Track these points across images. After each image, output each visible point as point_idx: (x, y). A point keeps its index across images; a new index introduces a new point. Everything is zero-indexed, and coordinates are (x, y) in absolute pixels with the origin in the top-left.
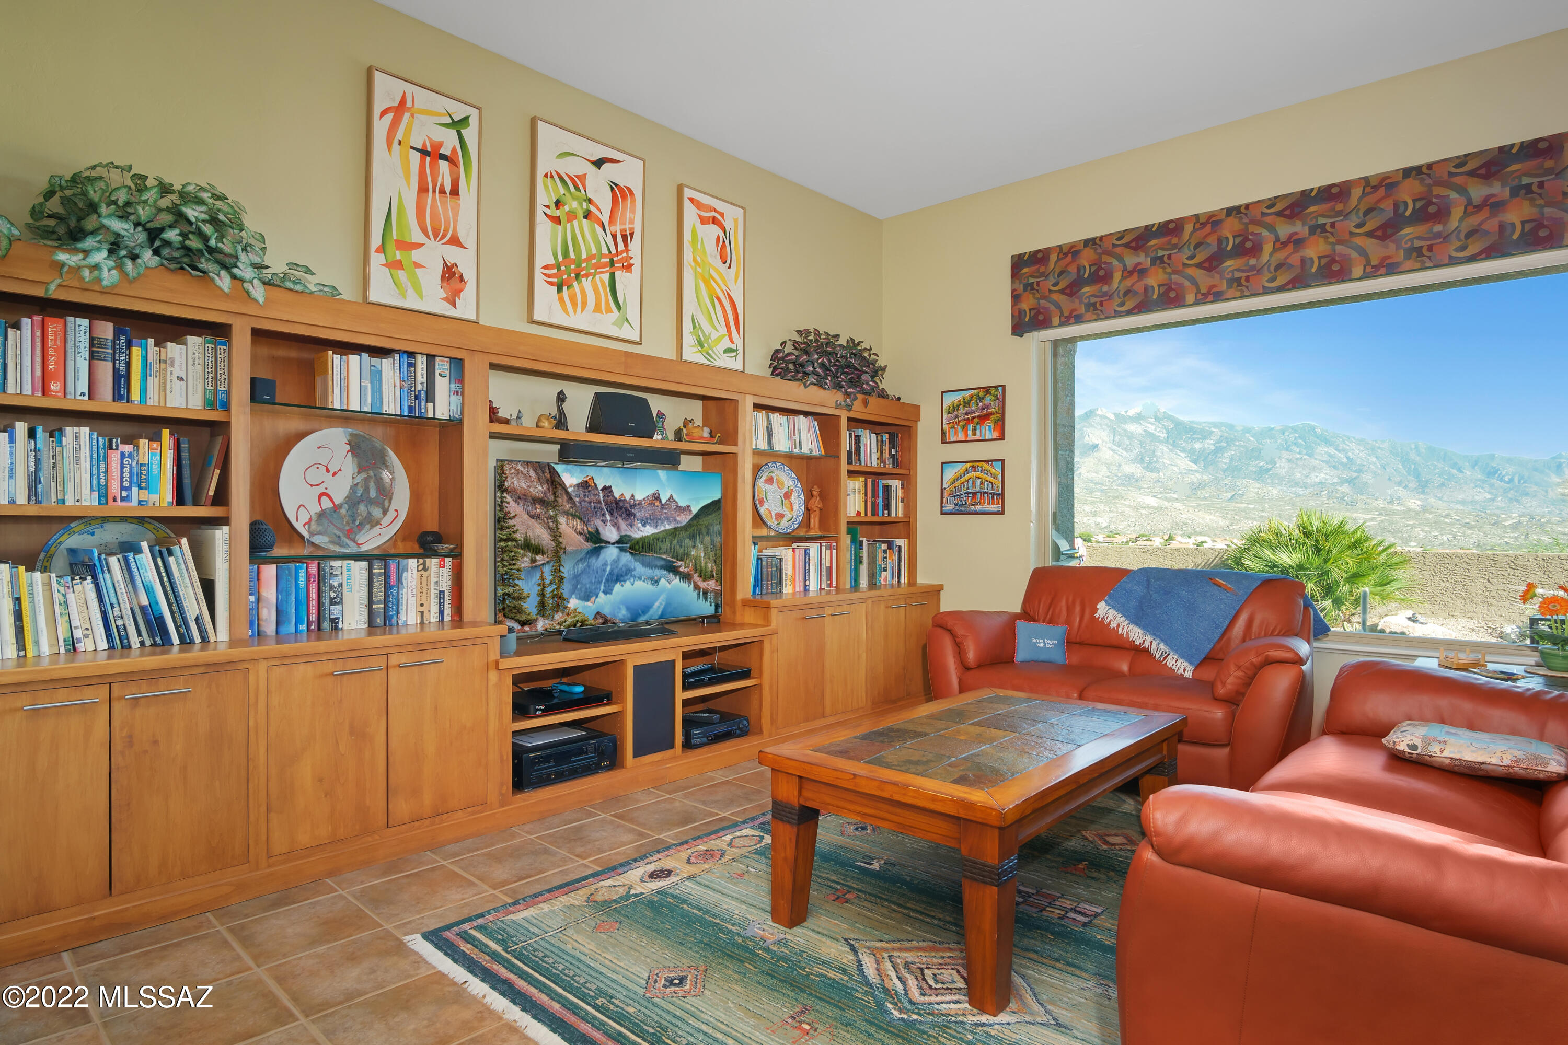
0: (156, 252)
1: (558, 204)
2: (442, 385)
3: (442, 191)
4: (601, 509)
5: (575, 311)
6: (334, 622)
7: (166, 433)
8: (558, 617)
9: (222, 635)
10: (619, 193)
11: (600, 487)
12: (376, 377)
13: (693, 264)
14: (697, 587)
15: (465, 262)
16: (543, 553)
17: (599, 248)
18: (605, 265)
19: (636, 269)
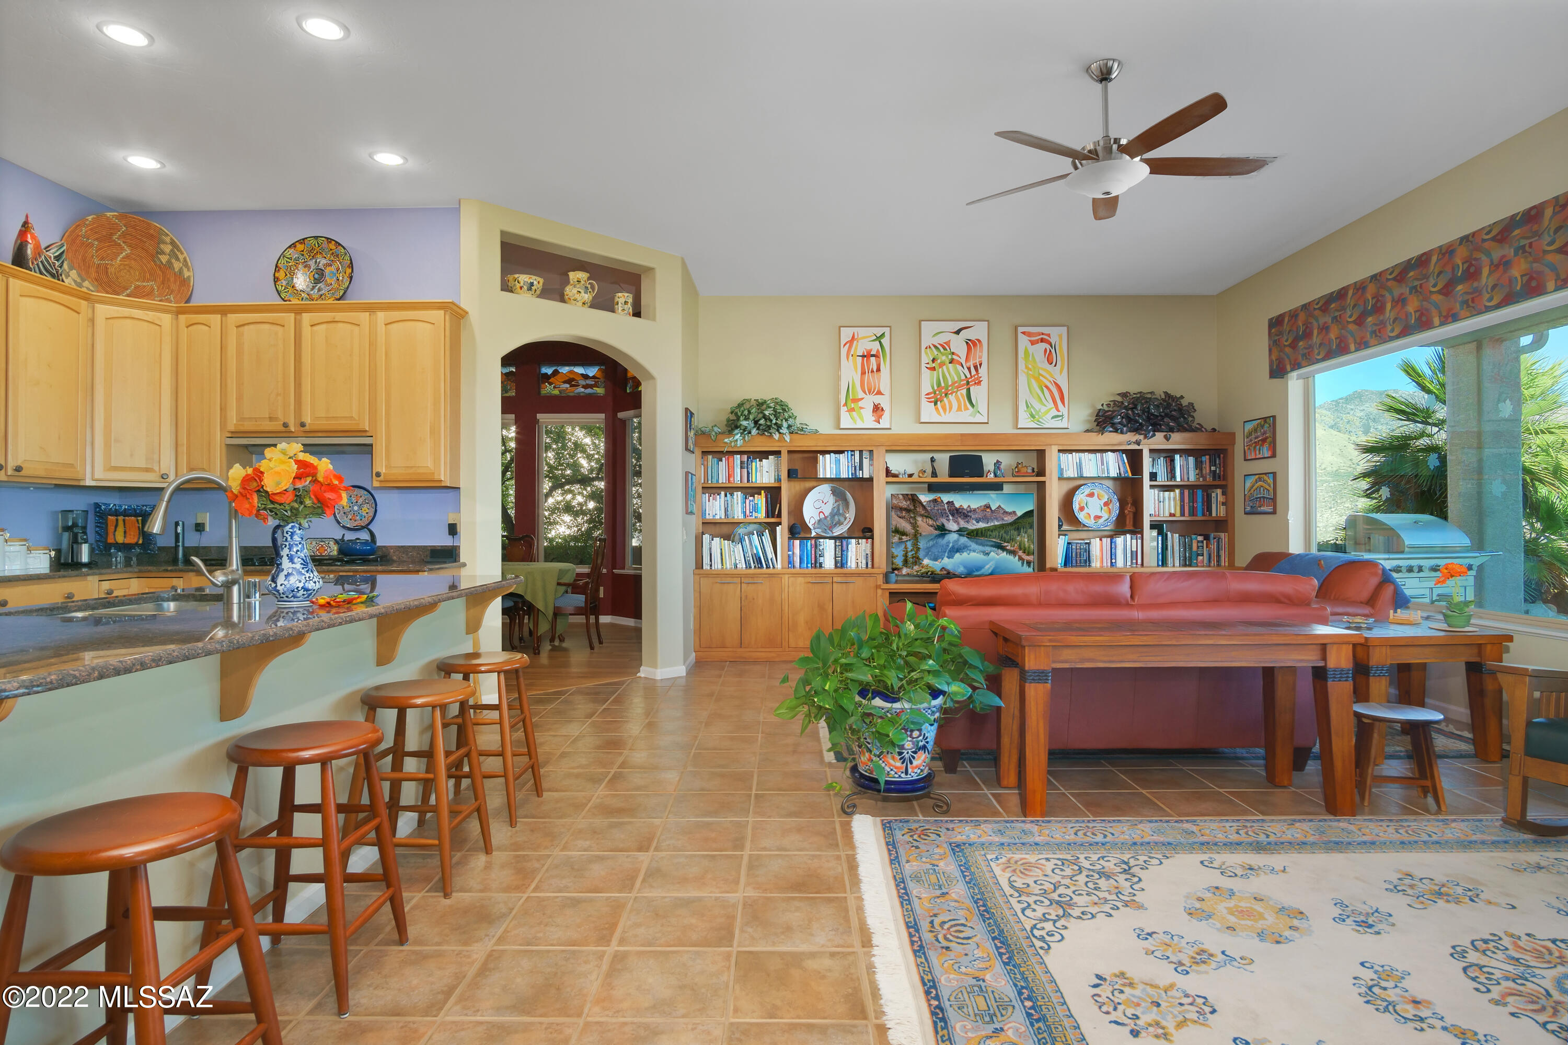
0: (758, 429)
1: (934, 360)
2: (866, 462)
3: (872, 371)
4: (946, 513)
5: (945, 413)
6: (821, 564)
7: (763, 492)
8: (916, 568)
9: (779, 566)
10: (971, 344)
11: (945, 502)
12: (838, 462)
13: (1026, 371)
14: (1020, 558)
15: (883, 401)
16: (907, 535)
17: (959, 376)
18: (963, 385)
19: (984, 383)
